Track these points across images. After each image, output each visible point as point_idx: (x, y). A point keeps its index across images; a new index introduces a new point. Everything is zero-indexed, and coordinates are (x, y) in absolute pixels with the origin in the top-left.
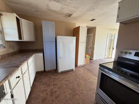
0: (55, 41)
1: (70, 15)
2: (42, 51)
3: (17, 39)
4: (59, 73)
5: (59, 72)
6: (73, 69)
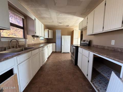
1: (68, 26)
2: (55, 43)
3: (48, 38)
5: (62, 53)
6: (69, 52)
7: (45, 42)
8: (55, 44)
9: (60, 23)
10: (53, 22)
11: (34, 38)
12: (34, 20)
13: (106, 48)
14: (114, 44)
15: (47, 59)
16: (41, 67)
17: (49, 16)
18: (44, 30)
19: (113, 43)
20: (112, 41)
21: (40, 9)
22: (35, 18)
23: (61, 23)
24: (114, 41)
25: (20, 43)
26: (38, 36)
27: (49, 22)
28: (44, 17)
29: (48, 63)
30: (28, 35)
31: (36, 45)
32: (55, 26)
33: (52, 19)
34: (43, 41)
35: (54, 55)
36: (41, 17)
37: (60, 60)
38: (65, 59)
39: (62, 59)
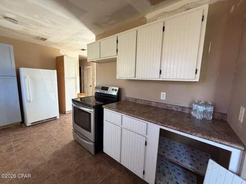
4: (29, 126)
6: (56, 117)
13: (153, 105)
14: (164, 99)
19: (163, 97)
20: (162, 93)
24: (165, 93)
38: (52, 146)
39: (41, 150)
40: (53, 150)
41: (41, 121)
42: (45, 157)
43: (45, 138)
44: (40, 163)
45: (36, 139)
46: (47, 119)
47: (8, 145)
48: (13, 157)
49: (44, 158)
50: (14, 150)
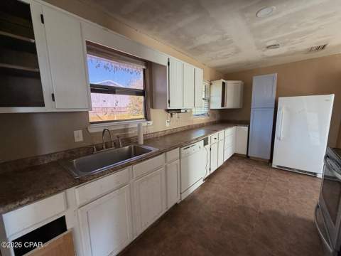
0: (273, 106)
1: (324, 47)
3: (219, 107)
4: (274, 168)
5: (273, 166)
6: (315, 174)
7: (214, 120)
8: (247, 128)
9: (268, 47)
10: (238, 51)
11: (171, 114)
12: (166, 64)
15: (201, 182)
16: (176, 204)
17: (219, 36)
18: (211, 84)
21: (180, 24)
22: (169, 59)
23: (275, 46)
25: (130, 132)
26: (180, 110)
27: (226, 57)
28: (204, 45)
29: (200, 198)
30: (153, 108)
31: (176, 133)
32: (248, 63)
33: (231, 42)
34: (203, 120)
35: (236, 169)
36: (195, 48)
37: (250, 204)
38: (278, 204)
39: (264, 197)
40: (275, 208)
41: (290, 169)
42: (261, 207)
43: (279, 190)
44: (253, 206)
45: (269, 184)
46: (299, 170)
47: (247, 174)
48: (242, 186)
49: (259, 206)
50: (247, 181)
